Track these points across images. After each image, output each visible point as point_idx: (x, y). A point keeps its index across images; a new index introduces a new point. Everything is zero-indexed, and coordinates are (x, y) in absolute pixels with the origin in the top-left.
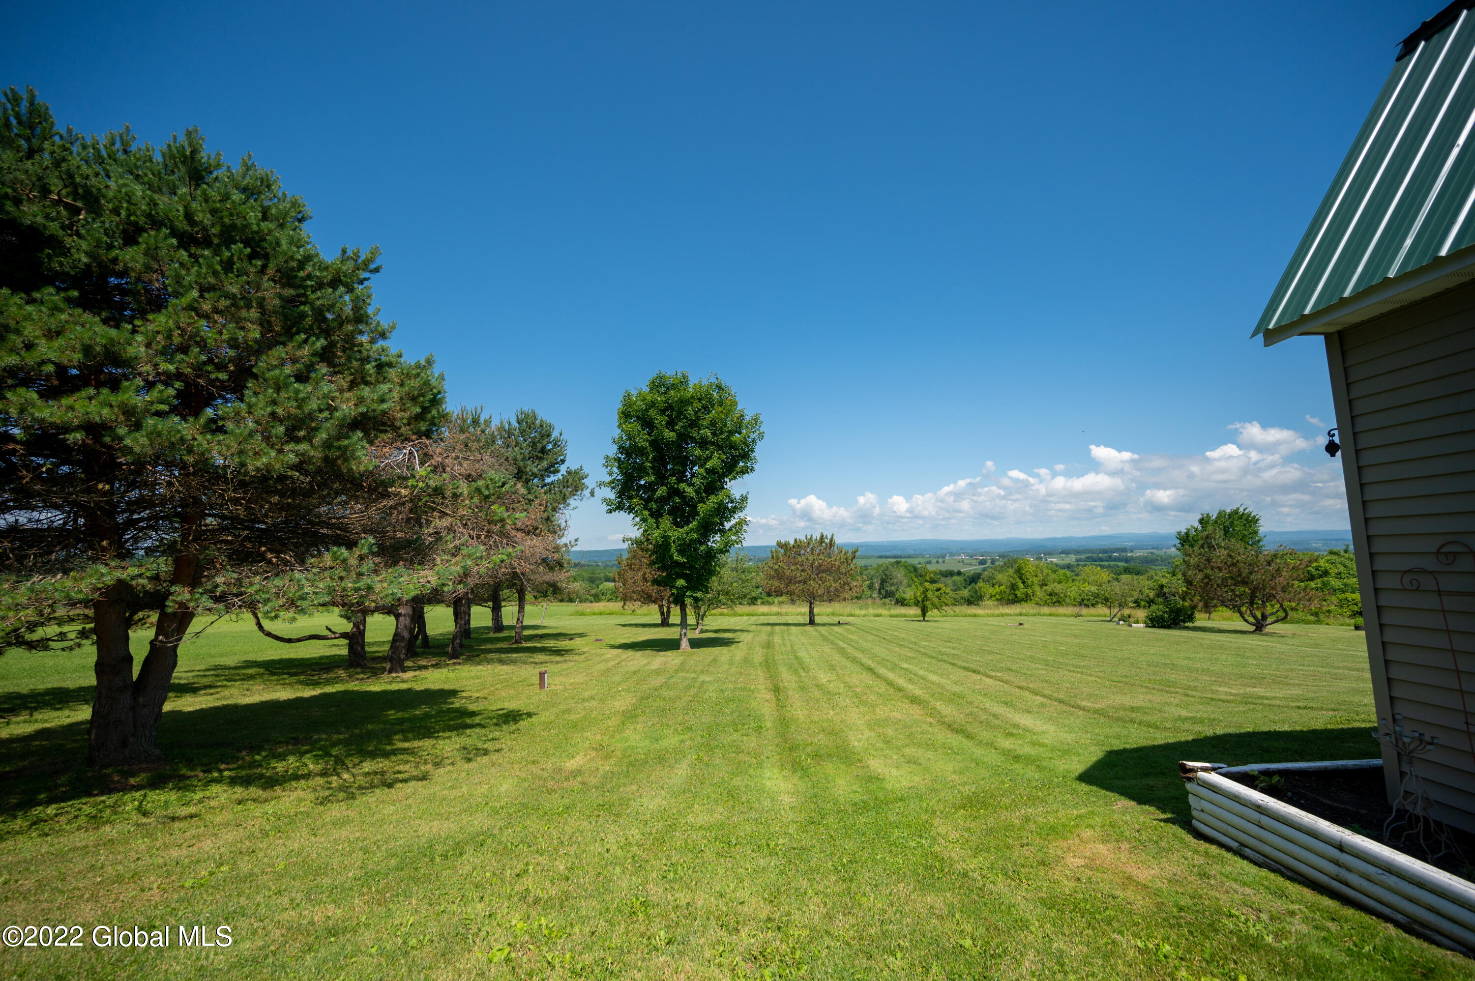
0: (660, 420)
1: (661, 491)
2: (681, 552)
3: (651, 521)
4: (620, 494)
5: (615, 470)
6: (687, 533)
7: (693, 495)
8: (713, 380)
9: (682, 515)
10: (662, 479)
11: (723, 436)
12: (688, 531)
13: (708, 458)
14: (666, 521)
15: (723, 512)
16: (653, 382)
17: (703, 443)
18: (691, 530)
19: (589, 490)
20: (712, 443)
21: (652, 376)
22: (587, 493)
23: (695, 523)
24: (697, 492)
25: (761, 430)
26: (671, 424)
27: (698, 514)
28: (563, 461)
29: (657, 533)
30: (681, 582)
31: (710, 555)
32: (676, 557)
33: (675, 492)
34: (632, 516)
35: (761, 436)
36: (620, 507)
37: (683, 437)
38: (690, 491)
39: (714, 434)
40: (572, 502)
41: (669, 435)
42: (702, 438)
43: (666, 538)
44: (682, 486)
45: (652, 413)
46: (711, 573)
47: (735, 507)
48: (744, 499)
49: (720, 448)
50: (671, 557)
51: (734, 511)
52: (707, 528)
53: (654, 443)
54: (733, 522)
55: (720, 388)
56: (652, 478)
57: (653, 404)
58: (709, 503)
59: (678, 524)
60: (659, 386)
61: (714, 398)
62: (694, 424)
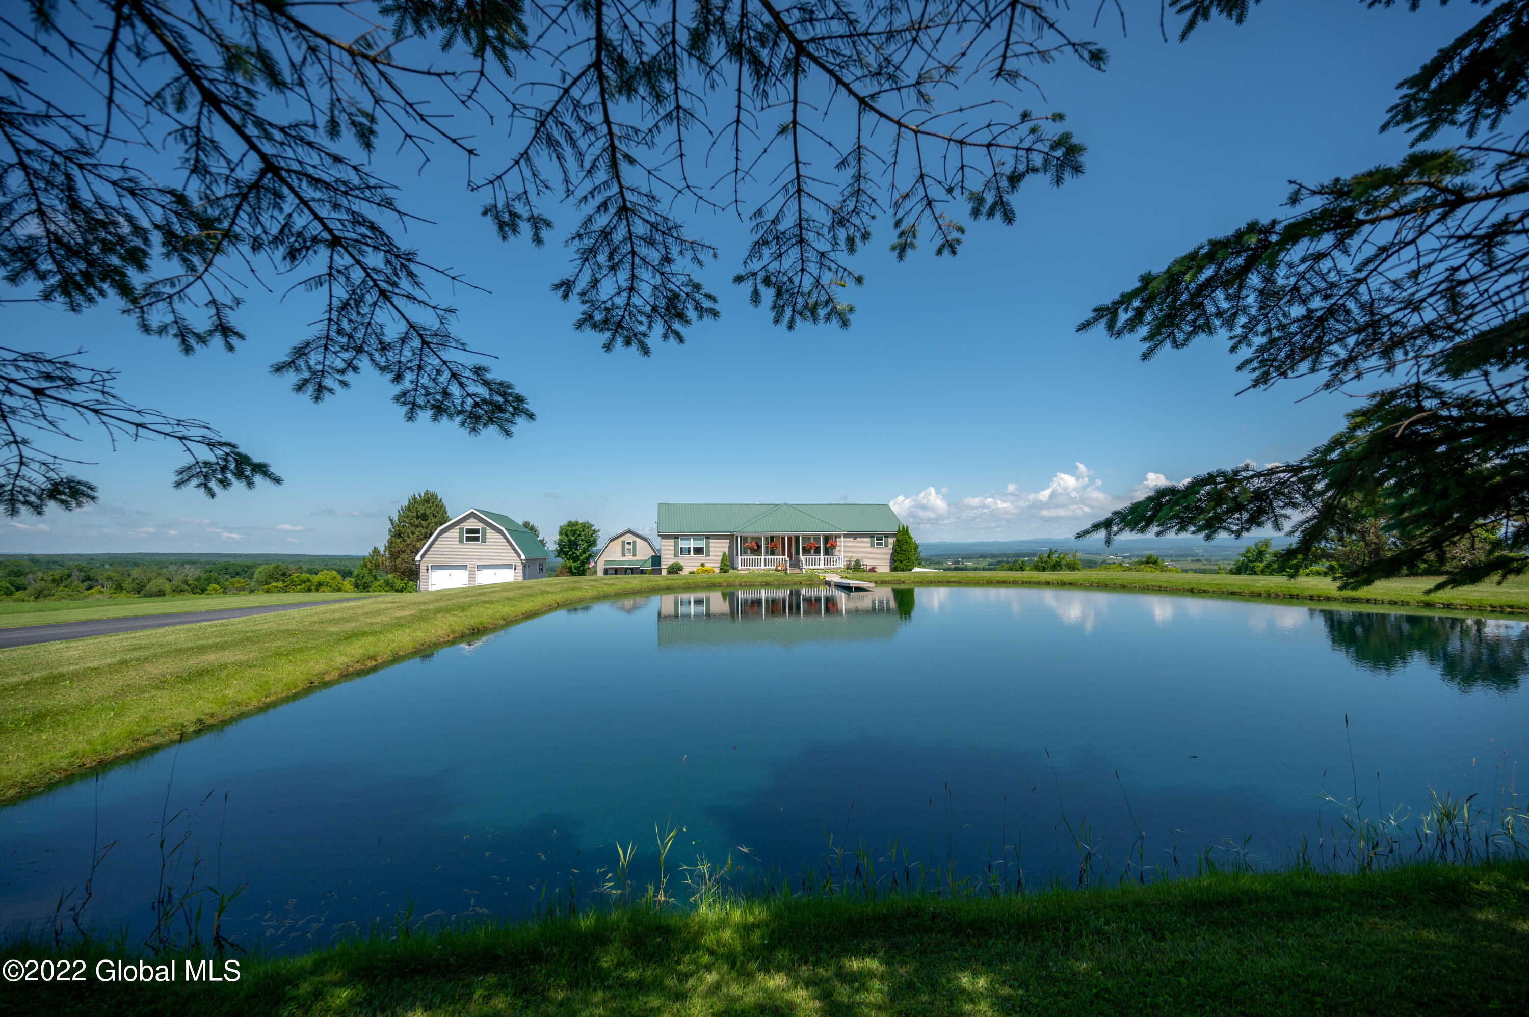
0: (569, 534)
1: (570, 553)
3: (567, 559)
4: (559, 552)
5: (558, 546)
9: (575, 559)
10: (570, 549)
11: (588, 538)
12: (577, 564)
14: (571, 560)
16: (568, 523)
17: (582, 540)
20: (585, 540)
26: (572, 535)
27: (580, 558)
33: (574, 553)
37: (576, 538)
38: (578, 553)
39: (585, 537)
41: (573, 538)
45: (568, 532)
47: (593, 556)
48: (596, 553)
49: (587, 541)
52: (583, 563)
53: (568, 540)
54: (594, 559)
56: (568, 549)
57: (567, 530)
58: (584, 556)
59: (575, 562)
60: (570, 524)
61: (586, 526)
62: (579, 535)
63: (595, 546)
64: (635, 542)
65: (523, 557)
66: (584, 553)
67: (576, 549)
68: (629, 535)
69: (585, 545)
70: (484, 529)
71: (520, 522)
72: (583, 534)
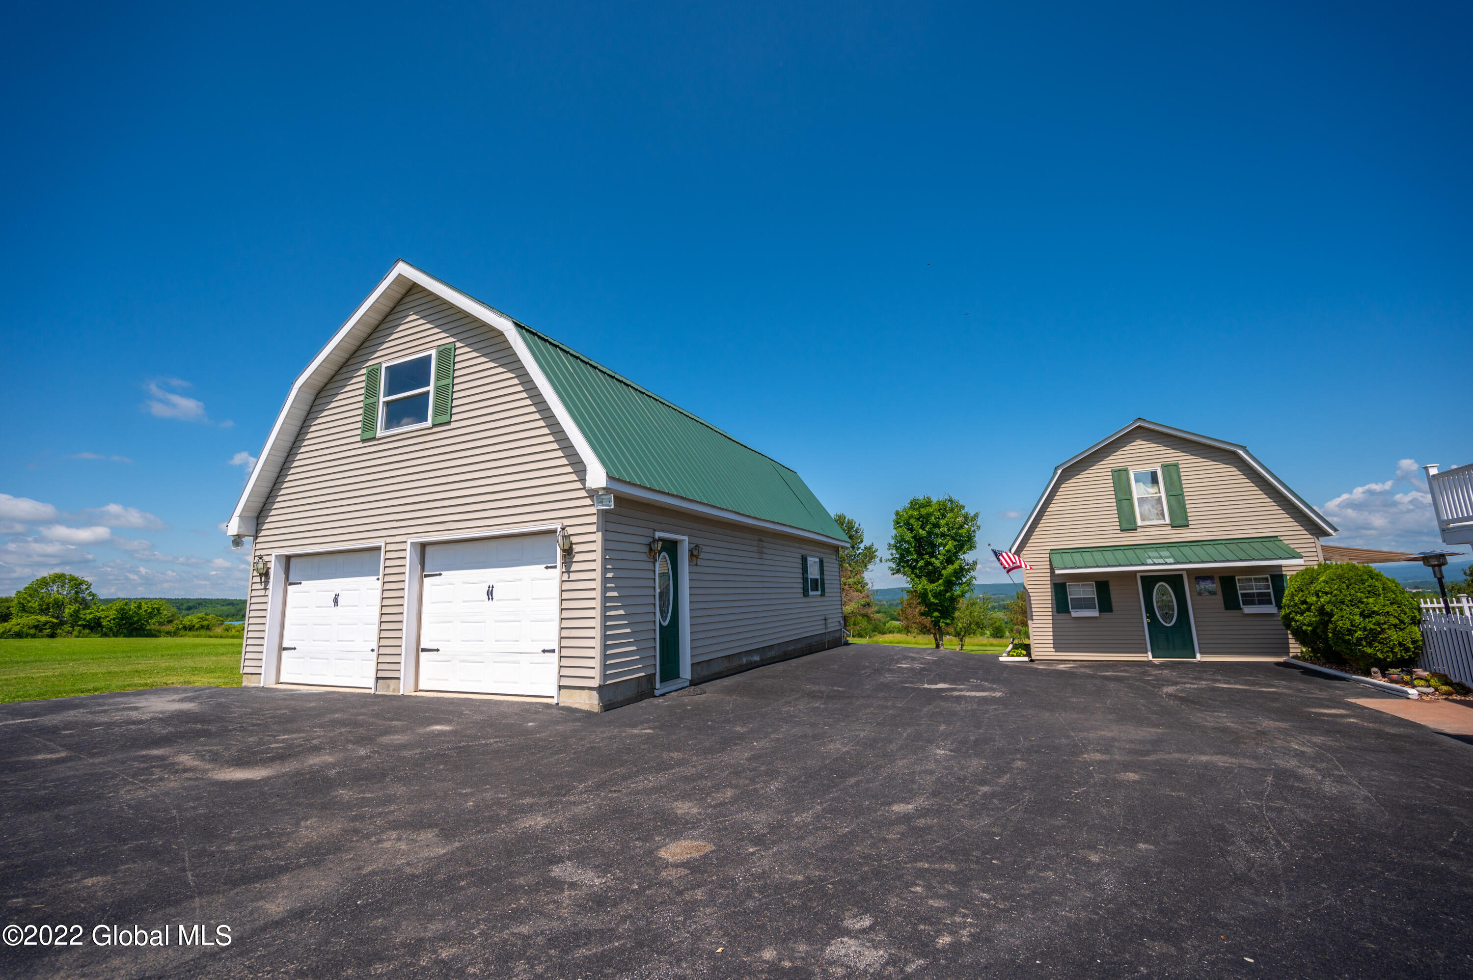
0: (916, 524)
1: (921, 563)
2: (935, 597)
3: (916, 580)
4: (898, 565)
5: (894, 552)
6: (937, 586)
7: (939, 565)
8: (946, 497)
9: (933, 575)
10: (920, 555)
11: (954, 531)
12: (938, 586)
13: (946, 544)
14: (924, 580)
15: (960, 572)
16: (912, 503)
17: (943, 535)
18: (940, 585)
19: (879, 559)
20: (948, 535)
21: (912, 498)
22: (877, 560)
23: (941, 581)
24: (941, 563)
25: (978, 524)
26: (922, 528)
27: (942, 575)
28: (862, 541)
29: (920, 587)
30: (936, 614)
31: (953, 599)
32: (932, 600)
33: (929, 563)
34: (905, 577)
35: (979, 528)
36: (898, 571)
37: (930, 533)
38: (937, 563)
39: (948, 530)
40: (870, 567)
41: (923, 533)
42: (941, 532)
43: (926, 590)
44: (933, 560)
45: (912, 521)
46: (955, 609)
47: (969, 569)
48: (975, 563)
49: (953, 538)
50: (929, 600)
51: (968, 571)
52: (949, 584)
53: (914, 537)
54: (968, 577)
55: (951, 500)
56: (915, 556)
57: (911, 517)
58: (950, 568)
59: (932, 581)
60: (915, 505)
61: (948, 507)
62: (936, 525)
63: (972, 547)
64: (1172, 470)
65: (597, 476)
66: (949, 561)
67: (932, 555)
68: (1140, 446)
69: (950, 545)
70: (446, 355)
71: (833, 515)
72: (943, 522)
